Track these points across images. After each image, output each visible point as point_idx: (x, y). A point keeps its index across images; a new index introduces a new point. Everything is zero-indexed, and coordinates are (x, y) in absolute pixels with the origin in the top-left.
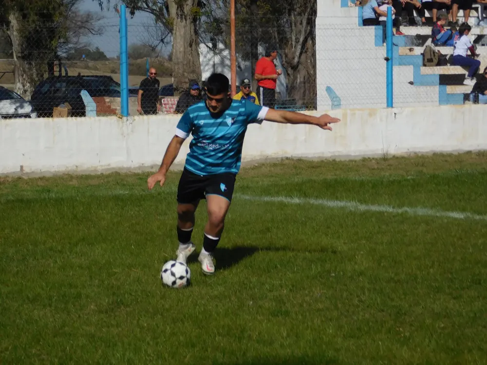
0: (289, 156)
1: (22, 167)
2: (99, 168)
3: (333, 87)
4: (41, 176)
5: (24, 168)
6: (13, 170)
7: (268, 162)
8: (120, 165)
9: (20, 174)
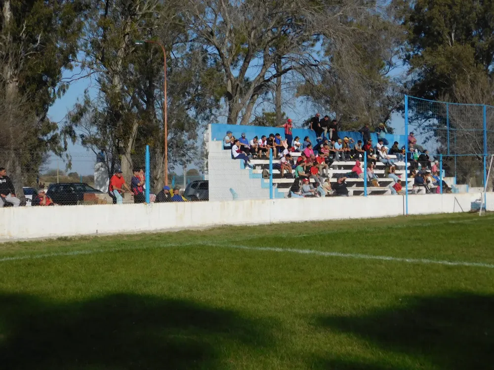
0: (226, 224)
1: (97, 231)
2: (135, 231)
3: (232, 188)
4: (107, 235)
5: (98, 231)
6: (92, 233)
7: (216, 226)
8: (146, 229)
9: (96, 235)
